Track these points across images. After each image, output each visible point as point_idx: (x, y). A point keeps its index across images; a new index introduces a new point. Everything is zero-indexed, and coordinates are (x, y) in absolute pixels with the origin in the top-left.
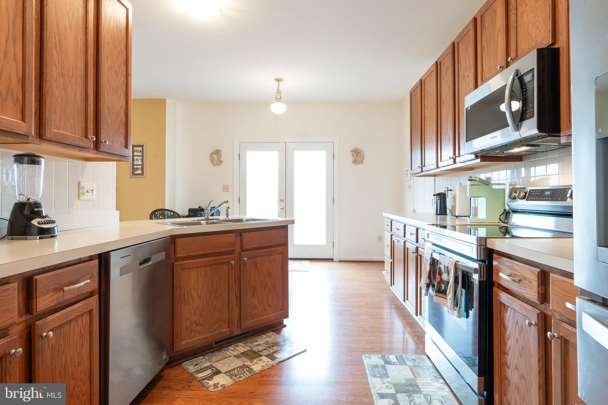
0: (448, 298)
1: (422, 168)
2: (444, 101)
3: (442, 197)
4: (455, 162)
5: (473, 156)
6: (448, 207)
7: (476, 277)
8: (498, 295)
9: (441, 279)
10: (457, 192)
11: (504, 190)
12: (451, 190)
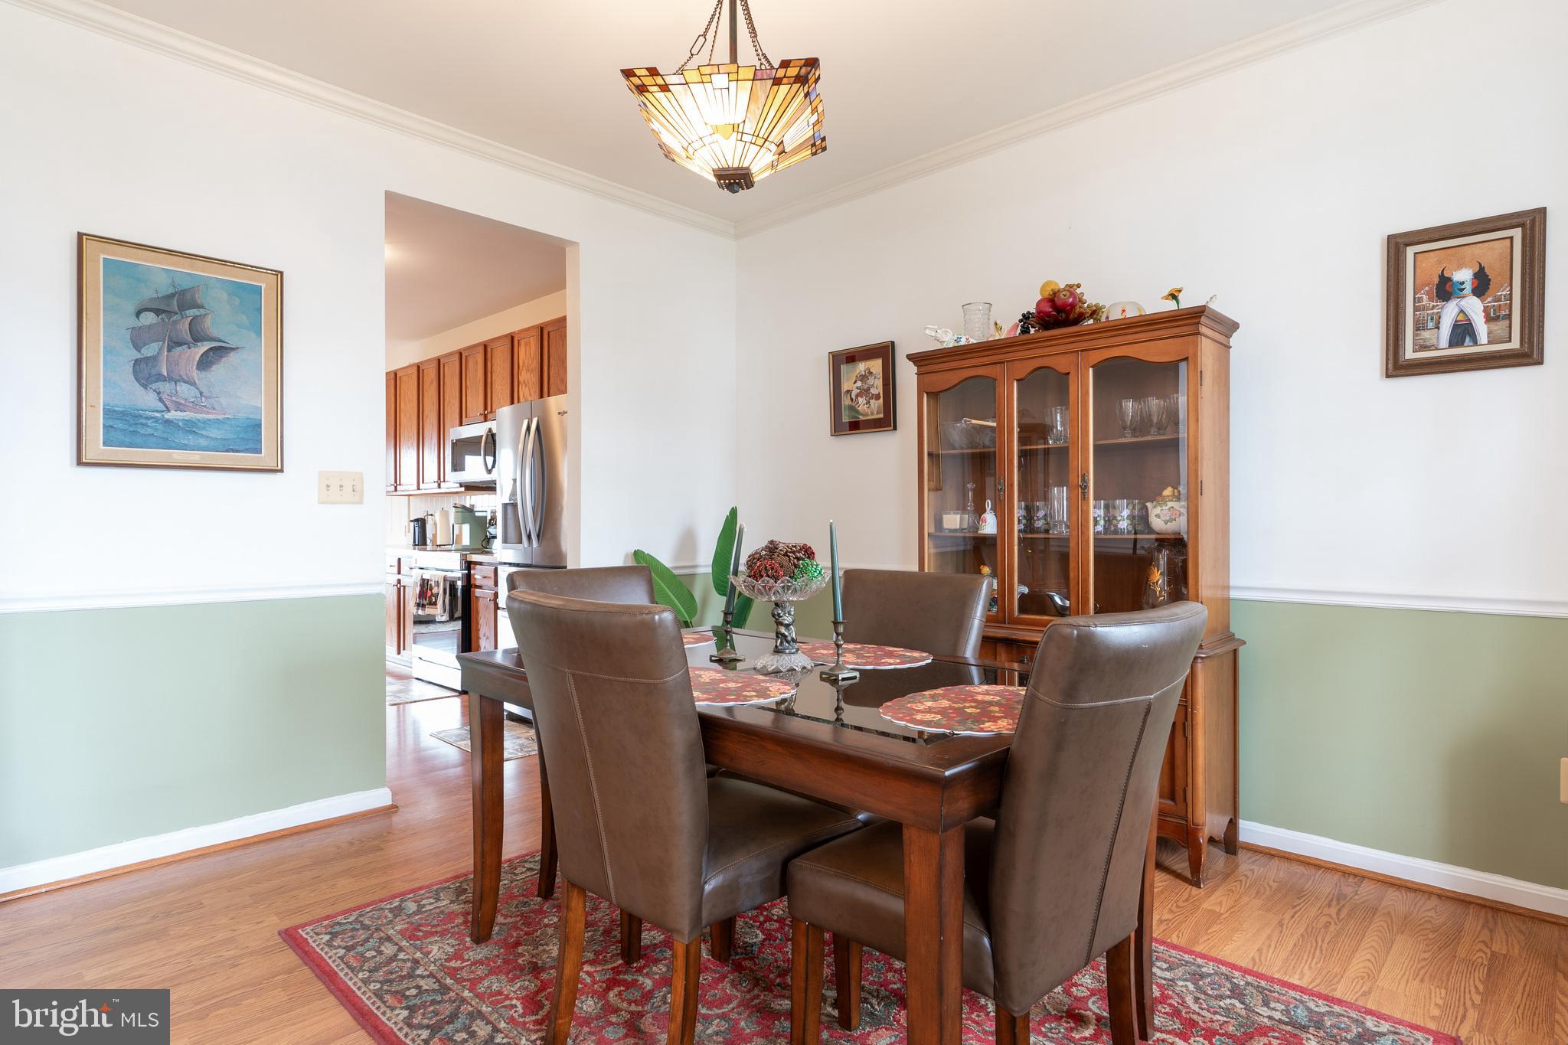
0: (438, 606)
1: (396, 487)
2: (427, 416)
3: (421, 523)
4: (439, 487)
5: (458, 485)
6: (428, 536)
7: (459, 583)
8: (474, 592)
9: (432, 594)
10: (437, 517)
11: (486, 517)
12: (432, 515)
